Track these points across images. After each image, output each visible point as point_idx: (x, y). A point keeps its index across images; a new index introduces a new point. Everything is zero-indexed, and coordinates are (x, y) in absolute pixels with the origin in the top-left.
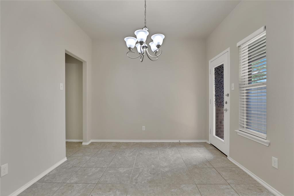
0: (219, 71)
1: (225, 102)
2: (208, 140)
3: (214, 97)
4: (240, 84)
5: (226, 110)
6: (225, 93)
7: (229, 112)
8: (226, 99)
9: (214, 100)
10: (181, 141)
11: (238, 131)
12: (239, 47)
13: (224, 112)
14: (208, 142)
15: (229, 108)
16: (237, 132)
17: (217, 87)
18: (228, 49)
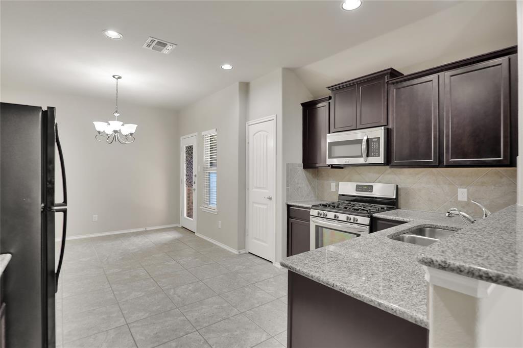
0: (190, 150)
1: (193, 182)
2: (179, 224)
3: (185, 177)
4: (204, 168)
5: (195, 190)
6: (194, 174)
7: (196, 191)
8: (194, 179)
9: (185, 180)
10: (148, 229)
11: (202, 207)
12: (203, 136)
13: (193, 191)
14: (179, 226)
15: (196, 188)
16: (201, 209)
17: (187, 167)
18: (196, 134)
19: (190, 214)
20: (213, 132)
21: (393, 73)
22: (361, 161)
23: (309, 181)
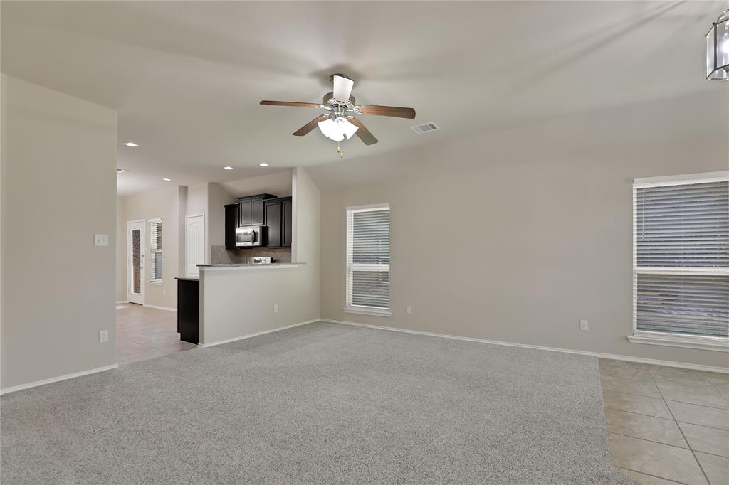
0: (137, 234)
1: (140, 262)
2: (126, 300)
3: (132, 258)
4: (151, 249)
5: (142, 268)
6: (141, 255)
7: (144, 269)
8: (142, 259)
9: (132, 260)
12: (150, 222)
14: (126, 302)
17: (134, 249)
18: (144, 220)
19: (137, 289)
20: (159, 221)
21: (276, 197)
22: (250, 244)
23: (230, 257)
